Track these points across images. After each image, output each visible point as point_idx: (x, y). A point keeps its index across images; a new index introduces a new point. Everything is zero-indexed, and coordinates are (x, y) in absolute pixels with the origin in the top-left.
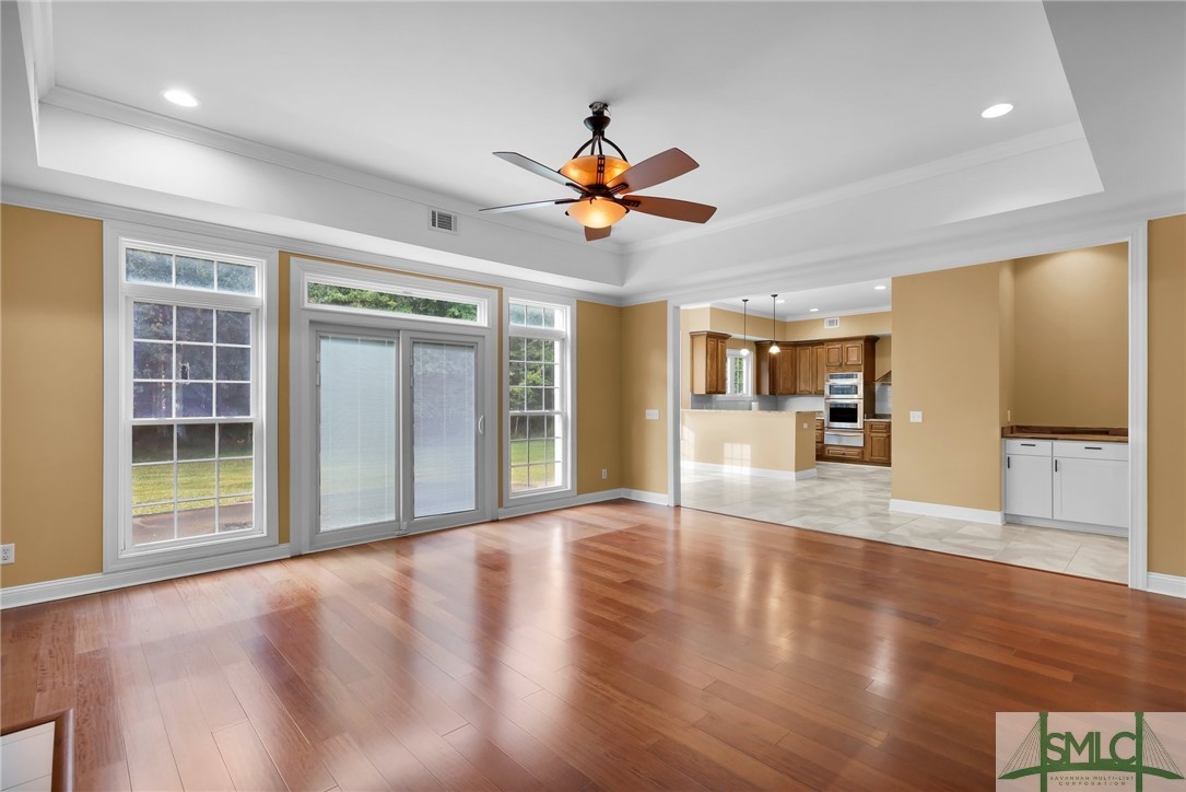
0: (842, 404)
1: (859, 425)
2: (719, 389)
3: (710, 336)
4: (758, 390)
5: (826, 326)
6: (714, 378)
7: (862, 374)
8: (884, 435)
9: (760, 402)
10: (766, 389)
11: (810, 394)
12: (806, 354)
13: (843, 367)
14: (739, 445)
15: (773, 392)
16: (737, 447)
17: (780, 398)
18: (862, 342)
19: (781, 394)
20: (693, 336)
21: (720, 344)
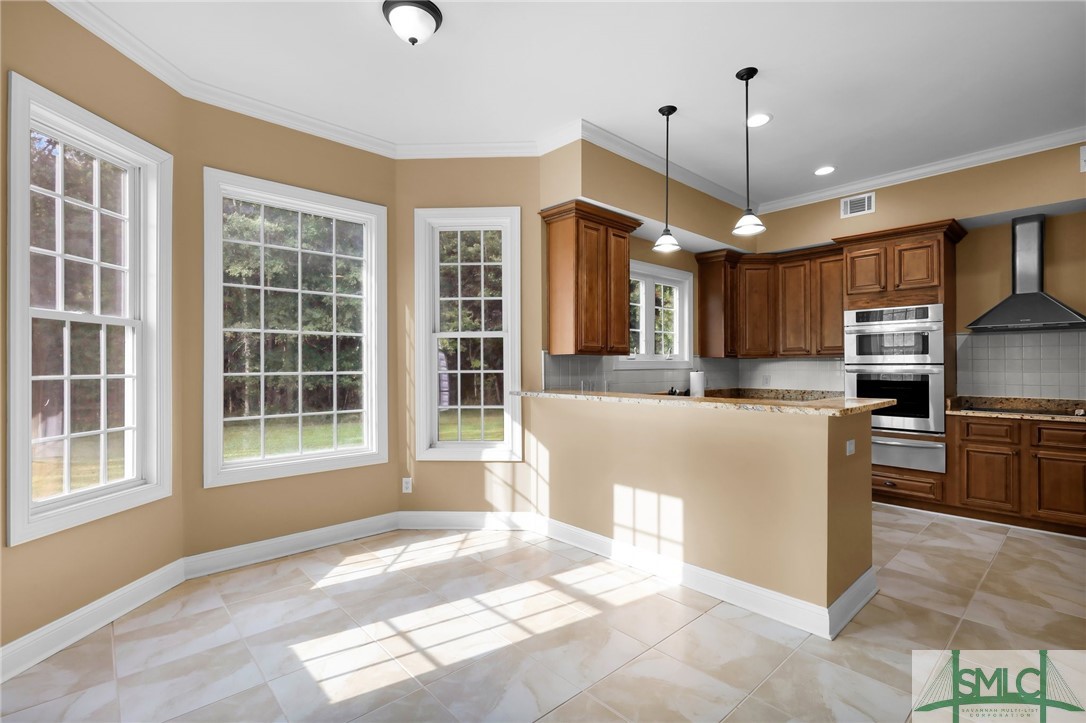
0: (890, 375)
1: (932, 423)
2: (613, 343)
3: (585, 214)
4: (702, 348)
5: (845, 215)
6: (599, 316)
7: (940, 307)
8: (1006, 450)
9: (707, 372)
10: (718, 347)
11: (805, 355)
12: (795, 277)
13: (891, 293)
14: (652, 497)
15: (732, 352)
16: (647, 499)
17: (743, 364)
18: (941, 236)
19: (747, 356)
20: (549, 218)
21: (613, 240)
